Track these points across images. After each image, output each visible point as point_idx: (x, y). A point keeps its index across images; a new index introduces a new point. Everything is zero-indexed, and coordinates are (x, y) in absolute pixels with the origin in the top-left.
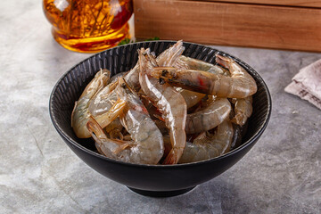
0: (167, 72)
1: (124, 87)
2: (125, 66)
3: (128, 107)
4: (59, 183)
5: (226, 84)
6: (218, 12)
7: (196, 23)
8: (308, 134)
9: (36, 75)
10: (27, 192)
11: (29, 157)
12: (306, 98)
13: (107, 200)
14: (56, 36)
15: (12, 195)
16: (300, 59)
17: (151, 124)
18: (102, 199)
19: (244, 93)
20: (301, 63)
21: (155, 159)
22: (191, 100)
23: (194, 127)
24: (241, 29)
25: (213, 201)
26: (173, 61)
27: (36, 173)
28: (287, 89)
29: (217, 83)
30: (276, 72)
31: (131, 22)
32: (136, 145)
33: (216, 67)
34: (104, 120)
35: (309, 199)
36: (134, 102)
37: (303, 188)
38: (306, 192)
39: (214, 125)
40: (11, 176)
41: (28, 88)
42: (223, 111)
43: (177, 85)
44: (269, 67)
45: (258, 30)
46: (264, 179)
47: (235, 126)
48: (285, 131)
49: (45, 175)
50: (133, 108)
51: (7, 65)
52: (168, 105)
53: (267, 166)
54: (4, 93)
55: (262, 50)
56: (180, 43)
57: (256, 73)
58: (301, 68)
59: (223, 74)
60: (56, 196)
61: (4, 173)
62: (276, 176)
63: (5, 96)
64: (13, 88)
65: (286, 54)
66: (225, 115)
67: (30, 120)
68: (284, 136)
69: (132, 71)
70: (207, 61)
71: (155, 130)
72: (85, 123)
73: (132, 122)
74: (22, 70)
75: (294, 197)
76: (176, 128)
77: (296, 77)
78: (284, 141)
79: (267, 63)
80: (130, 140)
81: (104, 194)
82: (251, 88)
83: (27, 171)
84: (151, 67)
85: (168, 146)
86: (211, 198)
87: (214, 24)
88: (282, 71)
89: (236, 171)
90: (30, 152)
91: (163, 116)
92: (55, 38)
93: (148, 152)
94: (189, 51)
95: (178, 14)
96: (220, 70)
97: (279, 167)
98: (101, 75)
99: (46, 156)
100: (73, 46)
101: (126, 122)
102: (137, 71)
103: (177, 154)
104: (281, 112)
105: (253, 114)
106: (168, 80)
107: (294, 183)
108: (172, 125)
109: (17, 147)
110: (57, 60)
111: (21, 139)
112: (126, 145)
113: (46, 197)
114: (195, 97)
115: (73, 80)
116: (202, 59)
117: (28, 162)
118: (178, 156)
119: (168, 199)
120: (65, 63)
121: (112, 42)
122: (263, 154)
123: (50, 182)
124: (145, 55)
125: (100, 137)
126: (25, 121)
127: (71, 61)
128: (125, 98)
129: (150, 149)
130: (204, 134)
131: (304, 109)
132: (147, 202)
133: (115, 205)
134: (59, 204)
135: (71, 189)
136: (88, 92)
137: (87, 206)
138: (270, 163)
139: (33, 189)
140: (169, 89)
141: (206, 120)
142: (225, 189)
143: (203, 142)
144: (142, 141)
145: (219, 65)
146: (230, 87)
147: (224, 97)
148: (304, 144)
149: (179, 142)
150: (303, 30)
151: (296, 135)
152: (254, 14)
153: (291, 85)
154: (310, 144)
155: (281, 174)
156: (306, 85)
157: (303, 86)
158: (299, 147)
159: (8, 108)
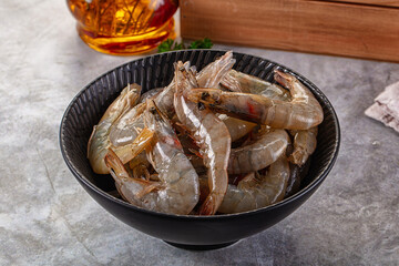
0: (208, 95)
1: (153, 112)
2: (160, 80)
3: (156, 138)
4: (71, 227)
5: (282, 112)
6: (286, 10)
7: (256, 22)
8: (390, 173)
9: (53, 83)
10: (30, 238)
11: (36, 191)
12: (391, 124)
13: (129, 252)
14: (81, 32)
15: (11, 240)
16: (388, 72)
17: (184, 162)
18: (124, 250)
19: (306, 124)
20: (389, 78)
21: (188, 207)
22: (238, 131)
23: (240, 166)
24: (314, 32)
25: (264, 257)
26: (219, 78)
27: (44, 213)
28: (369, 112)
29: (271, 110)
30: (356, 88)
31: (177, 17)
32: (164, 188)
33: (274, 86)
34: (126, 154)
35: (385, 260)
36: (164, 133)
37: (378, 246)
38: (382, 250)
39: (265, 164)
40: (12, 215)
41: (41, 100)
42: (277, 146)
43: (221, 111)
44: (348, 81)
45: (336, 34)
46: (331, 231)
47: (292, 166)
48: (361, 168)
49: (54, 215)
50: (163, 141)
51: (18, 69)
52: (208, 137)
53: (335, 213)
54: (11, 107)
55: (339, 59)
56: (229, 54)
57: (324, 96)
58: (388, 85)
59: (281, 96)
60: (65, 244)
61: (4, 212)
62: (345, 227)
63: (12, 110)
64: (23, 99)
65: (370, 64)
66: (280, 152)
67: (41, 143)
68: (360, 175)
69: (166, 91)
70: (263, 79)
71: (189, 169)
72: (104, 155)
73: (161, 157)
74: (36, 77)
75: (365, 256)
76: (216, 168)
77: (380, 97)
78: (359, 182)
79: (345, 76)
80: (158, 180)
81: (127, 243)
82: (315, 117)
83: (33, 209)
84: (189, 87)
85: (205, 190)
86: (262, 253)
87: (280, 24)
88: (364, 87)
89: (295, 218)
90: (38, 184)
91: (201, 151)
92: (80, 35)
93: (179, 198)
94: (241, 63)
95: (235, 10)
96: (279, 91)
97: (350, 216)
98: (129, 92)
99: (57, 190)
100: (102, 47)
101: (153, 157)
102: (172, 91)
103: (215, 201)
104: (358, 142)
105: (316, 150)
106: (208, 105)
107: (367, 238)
108: (212, 164)
109: (22, 178)
110: (81, 64)
111: (28, 166)
112: (152, 187)
113: (54, 245)
114: (243, 126)
115: (93, 97)
116: (257, 76)
117: (35, 198)
118: (217, 204)
119: (207, 253)
120: (91, 68)
121: (151, 42)
122: (331, 197)
123: (60, 225)
124: (183, 70)
125: (120, 175)
126: (35, 144)
127: (98, 66)
128: (153, 127)
129: (181, 194)
130: (253, 175)
131: (388, 139)
132: (180, 255)
133: (140, 258)
134: (69, 254)
135: (86, 235)
136: (111, 114)
137: (104, 258)
138: (338, 210)
139: (38, 234)
140: (210, 116)
141: (255, 158)
142: (280, 242)
143: (250, 186)
144: (172, 183)
145: (278, 84)
146: (287, 116)
147: (281, 128)
148: (384, 185)
149: (219, 186)
150: (393, 36)
151: (374, 173)
152: (330, 13)
153: (373, 107)
154: (392, 186)
155: (352, 225)
156: (391, 108)
157: (388, 109)
158: (377, 190)
159: (15, 125)
